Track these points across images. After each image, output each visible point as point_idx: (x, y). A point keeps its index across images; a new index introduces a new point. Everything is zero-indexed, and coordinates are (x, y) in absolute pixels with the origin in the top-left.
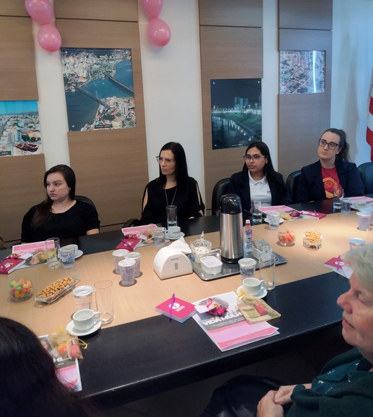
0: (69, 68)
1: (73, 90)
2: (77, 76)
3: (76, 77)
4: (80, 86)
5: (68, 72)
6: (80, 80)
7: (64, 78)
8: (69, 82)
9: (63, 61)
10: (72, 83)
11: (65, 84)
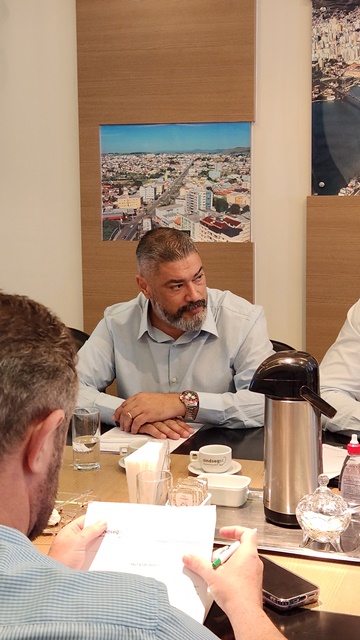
0: (327, 45)
1: (331, 99)
2: (344, 63)
3: (341, 67)
4: (347, 88)
5: (323, 54)
6: (348, 74)
7: (314, 69)
8: (323, 80)
9: (315, 30)
10: (330, 81)
11: (313, 86)
